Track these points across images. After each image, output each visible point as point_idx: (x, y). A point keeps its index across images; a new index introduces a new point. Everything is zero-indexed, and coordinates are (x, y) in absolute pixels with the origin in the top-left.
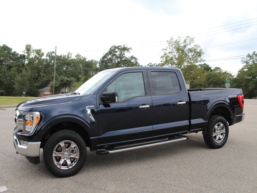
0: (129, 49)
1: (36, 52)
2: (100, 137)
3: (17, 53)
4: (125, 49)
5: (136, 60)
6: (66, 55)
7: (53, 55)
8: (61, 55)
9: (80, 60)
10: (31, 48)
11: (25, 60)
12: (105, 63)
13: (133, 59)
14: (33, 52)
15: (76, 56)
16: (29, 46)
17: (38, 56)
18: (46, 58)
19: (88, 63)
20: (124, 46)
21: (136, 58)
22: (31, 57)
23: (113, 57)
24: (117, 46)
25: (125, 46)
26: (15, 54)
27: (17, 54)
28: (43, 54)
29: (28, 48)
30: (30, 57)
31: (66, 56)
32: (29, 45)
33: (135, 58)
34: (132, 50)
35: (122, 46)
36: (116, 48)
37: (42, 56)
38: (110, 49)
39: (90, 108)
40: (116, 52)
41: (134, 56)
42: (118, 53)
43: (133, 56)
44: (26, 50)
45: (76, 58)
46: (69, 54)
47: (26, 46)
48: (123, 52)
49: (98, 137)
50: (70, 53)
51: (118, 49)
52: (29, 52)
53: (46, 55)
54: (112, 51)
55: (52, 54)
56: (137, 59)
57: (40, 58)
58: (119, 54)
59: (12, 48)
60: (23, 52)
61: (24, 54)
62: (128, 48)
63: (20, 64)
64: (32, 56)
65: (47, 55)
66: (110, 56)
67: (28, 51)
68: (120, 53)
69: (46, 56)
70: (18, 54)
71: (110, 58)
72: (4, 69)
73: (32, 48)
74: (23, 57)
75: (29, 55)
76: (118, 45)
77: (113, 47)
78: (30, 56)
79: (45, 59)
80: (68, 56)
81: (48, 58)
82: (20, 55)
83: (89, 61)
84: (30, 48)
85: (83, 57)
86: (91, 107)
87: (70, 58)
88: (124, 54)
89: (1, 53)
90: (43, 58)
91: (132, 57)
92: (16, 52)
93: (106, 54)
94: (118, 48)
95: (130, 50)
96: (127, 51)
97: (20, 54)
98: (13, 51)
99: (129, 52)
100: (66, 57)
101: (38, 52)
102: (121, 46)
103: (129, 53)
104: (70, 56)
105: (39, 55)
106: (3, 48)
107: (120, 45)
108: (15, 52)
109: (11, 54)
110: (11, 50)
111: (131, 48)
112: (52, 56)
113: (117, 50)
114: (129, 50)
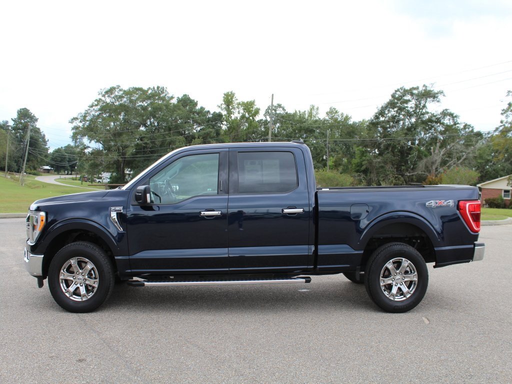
0: (437, 93)
1: (243, 107)
2: (131, 257)
3: (206, 109)
4: (428, 94)
5: (453, 120)
6: (305, 111)
7: (278, 112)
8: (296, 111)
9: (336, 120)
10: (234, 100)
11: (223, 124)
12: (382, 127)
13: (448, 117)
14: (238, 108)
15: (327, 113)
16: (230, 95)
17: (247, 115)
18: (264, 119)
19: (352, 127)
20: (426, 87)
21: (454, 115)
22: (233, 117)
23: (399, 114)
24: (408, 88)
25: (428, 89)
26: (202, 112)
27: (205, 112)
28: (257, 112)
29: (229, 100)
30: (231, 117)
31: (306, 113)
32: (230, 93)
33: (451, 115)
34: (444, 95)
35: (421, 89)
36: (406, 92)
37: (255, 116)
38: (393, 96)
39: (116, 211)
40: (407, 102)
41: (448, 111)
42: (411, 105)
43: (446, 110)
44: (223, 103)
45: (327, 118)
46: (312, 108)
47: (225, 94)
48: (423, 102)
49: (127, 257)
50: (315, 108)
51: (412, 94)
52: (231, 107)
53: (264, 113)
54: (398, 99)
55: (275, 111)
56: (456, 116)
57: (251, 118)
58: (413, 106)
59: (197, 102)
60: (219, 107)
61: (219, 112)
62: (436, 91)
63: (211, 132)
64: (236, 115)
65: (267, 113)
66: (393, 112)
67: (228, 106)
68: (416, 105)
69: (265, 115)
70: (209, 112)
71: (393, 117)
72: (179, 142)
73: (237, 99)
74: (218, 117)
75: (230, 113)
76: (411, 87)
77: (398, 90)
78: (232, 115)
79: (262, 120)
80: (310, 114)
81: (269, 119)
82: (212, 114)
83: (354, 123)
84: (232, 99)
85: (342, 114)
86: (118, 208)
87: (314, 117)
88: (424, 106)
89: (177, 110)
90: (257, 118)
91: (445, 114)
92: (204, 109)
93: (382, 107)
94: (410, 92)
95: (440, 97)
96: (432, 99)
97: (212, 112)
98: (198, 107)
99: (438, 101)
100: (307, 116)
101: (248, 106)
102: (417, 88)
103: (438, 104)
104: (314, 113)
105: (249, 112)
106: (182, 102)
107: (415, 86)
108: (202, 108)
109: (196, 112)
110: (196, 104)
111: (441, 92)
112: (276, 113)
113: (408, 97)
114: (437, 97)
